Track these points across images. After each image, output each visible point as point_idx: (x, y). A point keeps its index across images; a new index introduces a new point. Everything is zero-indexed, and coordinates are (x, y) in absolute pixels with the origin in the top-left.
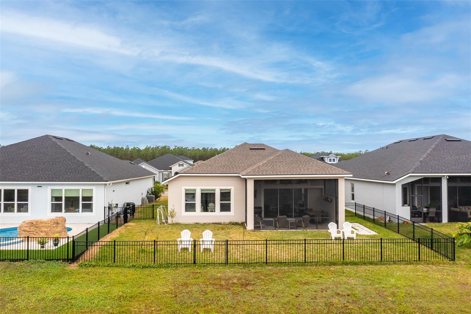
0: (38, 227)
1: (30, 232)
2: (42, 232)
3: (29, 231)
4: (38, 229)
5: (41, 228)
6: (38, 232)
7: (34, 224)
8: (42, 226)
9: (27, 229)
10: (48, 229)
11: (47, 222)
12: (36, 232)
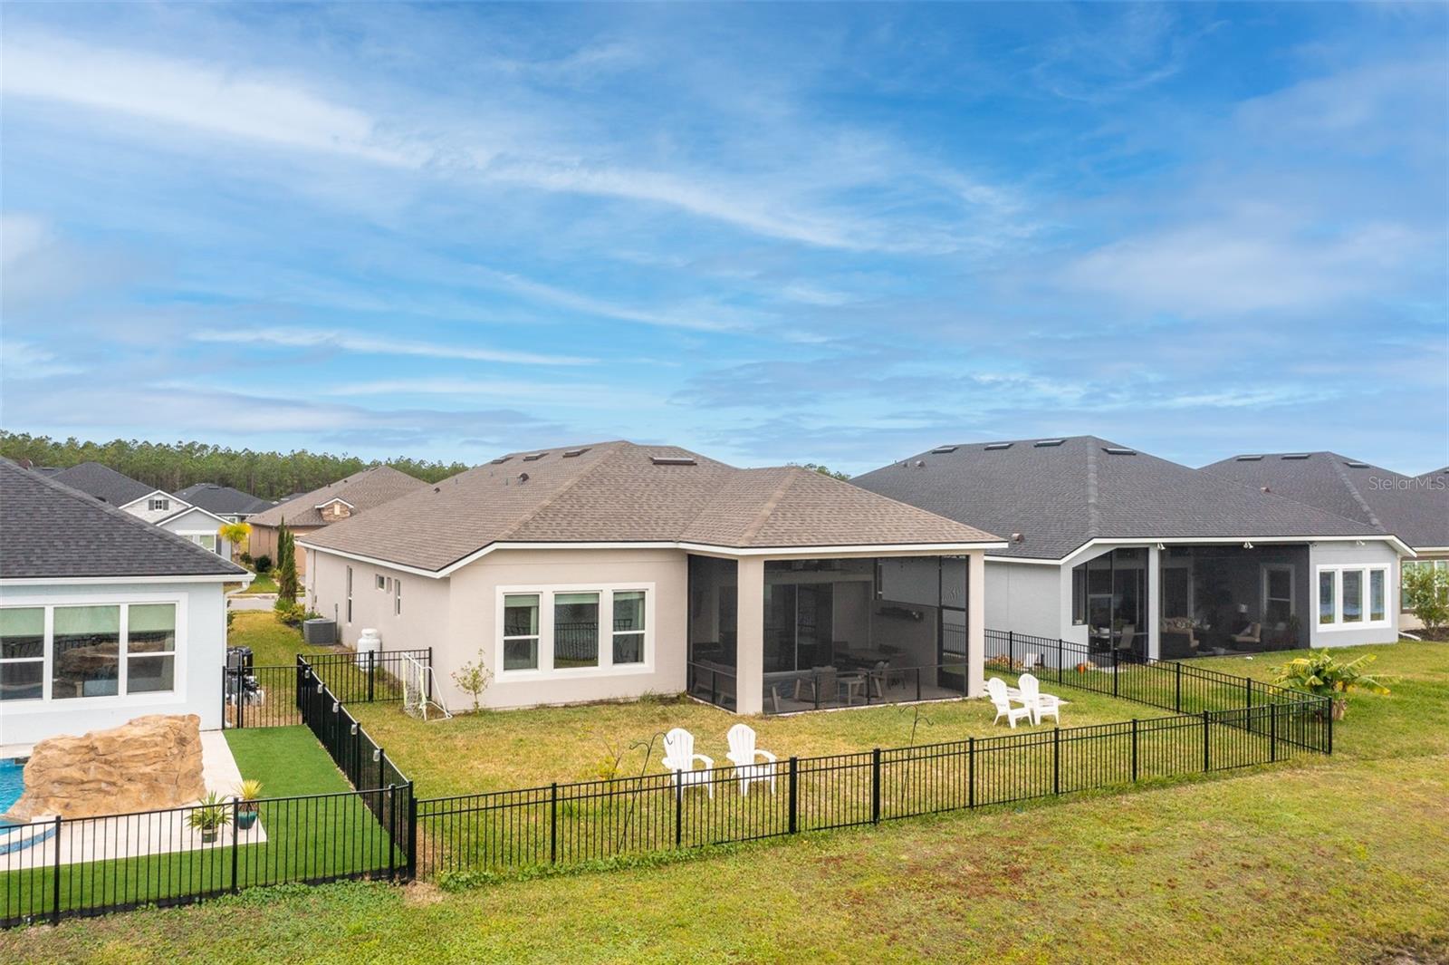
0: (116, 761)
1: (86, 786)
2: (129, 780)
3: (83, 782)
4: (118, 771)
5: (125, 764)
6: (119, 783)
7: (101, 751)
8: (129, 757)
9: (75, 773)
10: (158, 766)
11: (147, 739)
12: (109, 783)
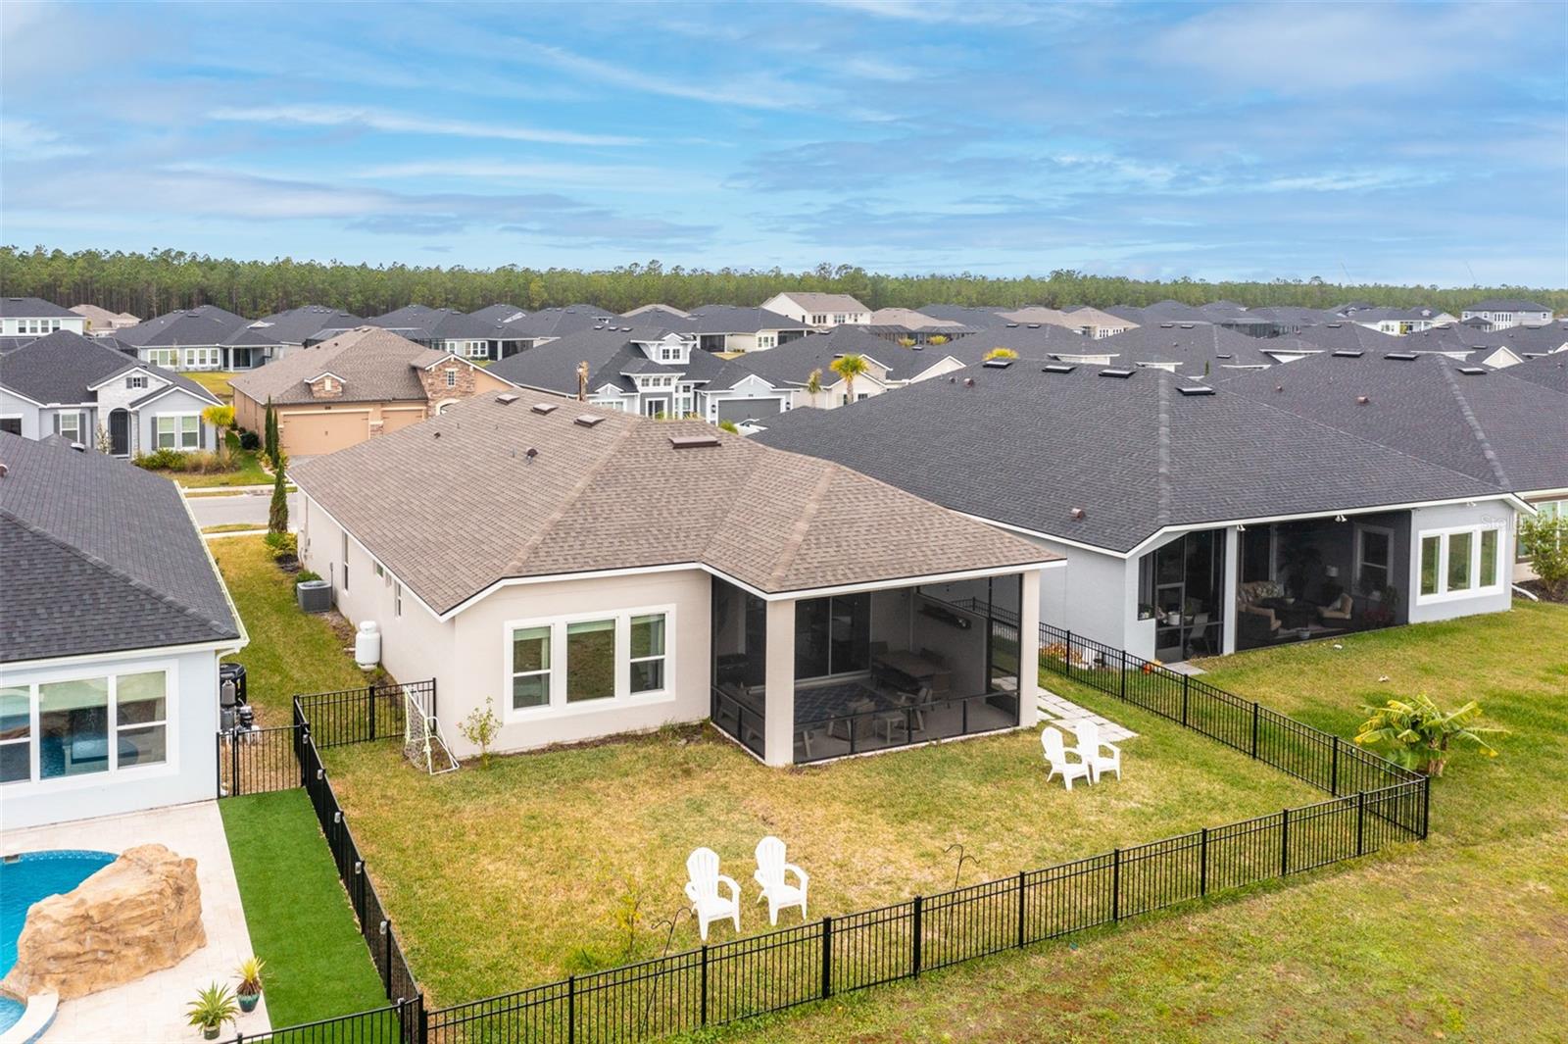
0: (112, 926)
1: (82, 959)
2: (126, 944)
3: (78, 955)
4: (114, 938)
5: (121, 928)
6: (116, 950)
7: (96, 920)
8: (125, 920)
9: (70, 947)
10: (155, 927)
11: (142, 898)
12: (106, 952)
